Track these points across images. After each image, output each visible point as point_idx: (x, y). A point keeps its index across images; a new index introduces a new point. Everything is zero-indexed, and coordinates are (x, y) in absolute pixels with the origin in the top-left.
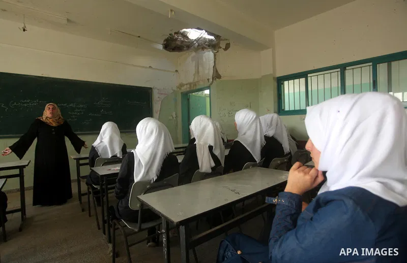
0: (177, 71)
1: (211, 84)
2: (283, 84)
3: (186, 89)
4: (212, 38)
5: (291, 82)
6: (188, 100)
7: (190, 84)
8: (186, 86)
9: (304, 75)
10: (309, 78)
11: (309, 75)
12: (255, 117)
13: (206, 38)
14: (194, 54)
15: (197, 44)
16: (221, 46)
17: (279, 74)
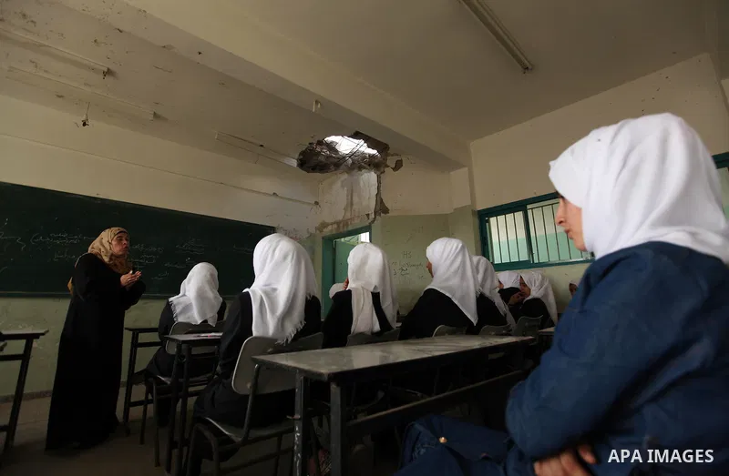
0: (317, 203)
1: (373, 222)
2: (488, 221)
3: (332, 230)
4: (374, 152)
5: (501, 218)
6: (334, 250)
7: (338, 223)
8: (330, 228)
9: (520, 206)
10: (529, 212)
11: (529, 207)
12: (460, 245)
13: (366, 151)
14: (345, 176)
15: (350, 161)
16: (388, 163)
17: (481, 206)
